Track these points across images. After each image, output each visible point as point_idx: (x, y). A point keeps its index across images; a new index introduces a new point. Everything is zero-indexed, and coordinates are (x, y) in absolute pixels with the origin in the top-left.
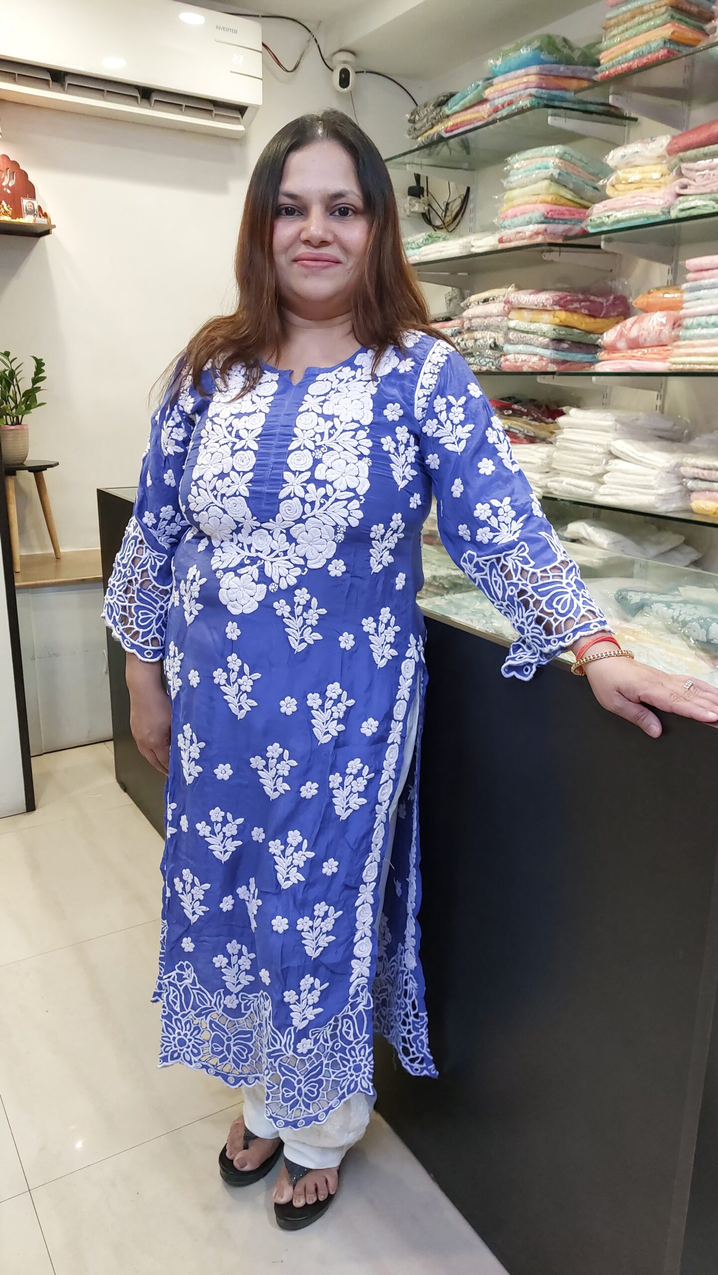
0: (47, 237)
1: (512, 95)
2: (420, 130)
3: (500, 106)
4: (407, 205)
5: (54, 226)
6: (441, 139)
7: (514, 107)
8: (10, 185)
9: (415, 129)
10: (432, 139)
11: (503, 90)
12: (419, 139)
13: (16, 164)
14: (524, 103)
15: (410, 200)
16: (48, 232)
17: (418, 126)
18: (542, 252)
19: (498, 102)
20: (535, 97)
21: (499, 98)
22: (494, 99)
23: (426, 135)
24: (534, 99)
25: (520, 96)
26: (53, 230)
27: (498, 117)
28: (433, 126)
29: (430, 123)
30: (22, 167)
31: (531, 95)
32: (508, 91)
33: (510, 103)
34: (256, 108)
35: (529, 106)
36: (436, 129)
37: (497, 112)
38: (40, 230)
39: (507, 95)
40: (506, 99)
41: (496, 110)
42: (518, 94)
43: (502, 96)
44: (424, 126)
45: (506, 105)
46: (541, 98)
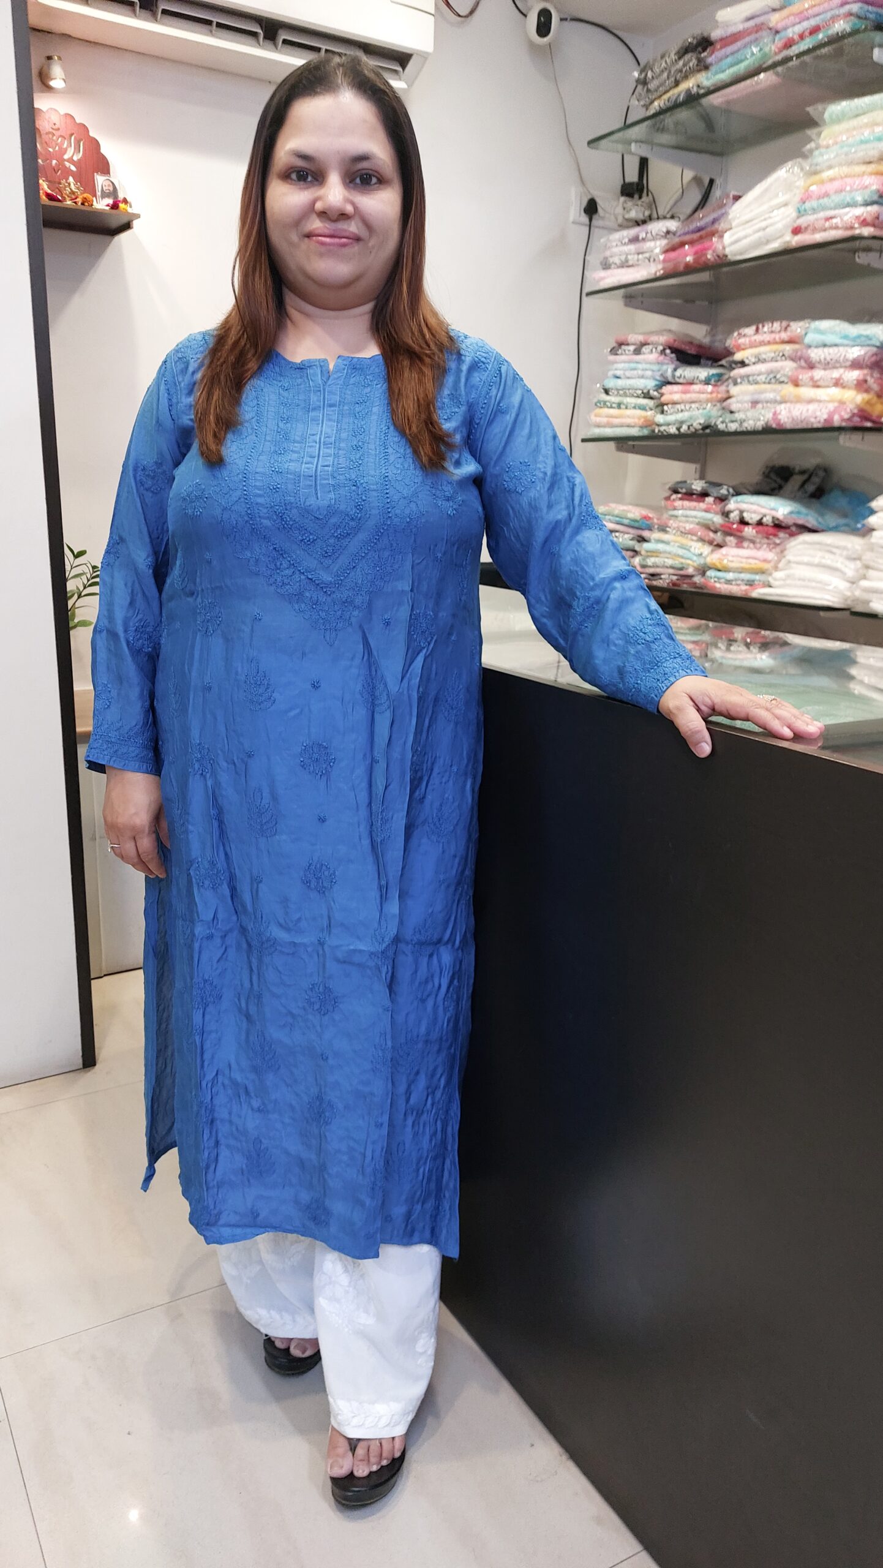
0: (123, 237)
1: (818, 18)
2: (656, 90)
3: (796, 37)
4: (619, 210)
5: (138, 216)
6: (692, 99)
7: (821, 36)
8: (75, 158)
9: (648, 91)
10: (676, 99)
11: (801, 12)
12: (656, 103)
13: (84, 128)
14: (840, 26)
15: (625, 202)
16: (127, 226)
17: (652, 86)
18: (855, 251)
19: (792, 32)
20: (859, 17)
21: (794, 25)
22: (785, 29)
23: (666, 97)
24: (856, 21)
25: (831, 18)
26: (135, 223)
27: (792, 54)
28: (677, 83)
29: (673, 79)
30: (92, 134)
31: (850, 14)
32: (810, 12)
33: (815, 30)
34: (424, 56)
35: (848, 30)
36: (684, 86)
37: (791, 46)
38: (114, 223)
39: (808, 19)
40: (807, 25)
41: (789, 44)
42: (829, 15)
43: (800, 23)
44: (661, 85)
45: (807, 33)
46: (866, 18)
